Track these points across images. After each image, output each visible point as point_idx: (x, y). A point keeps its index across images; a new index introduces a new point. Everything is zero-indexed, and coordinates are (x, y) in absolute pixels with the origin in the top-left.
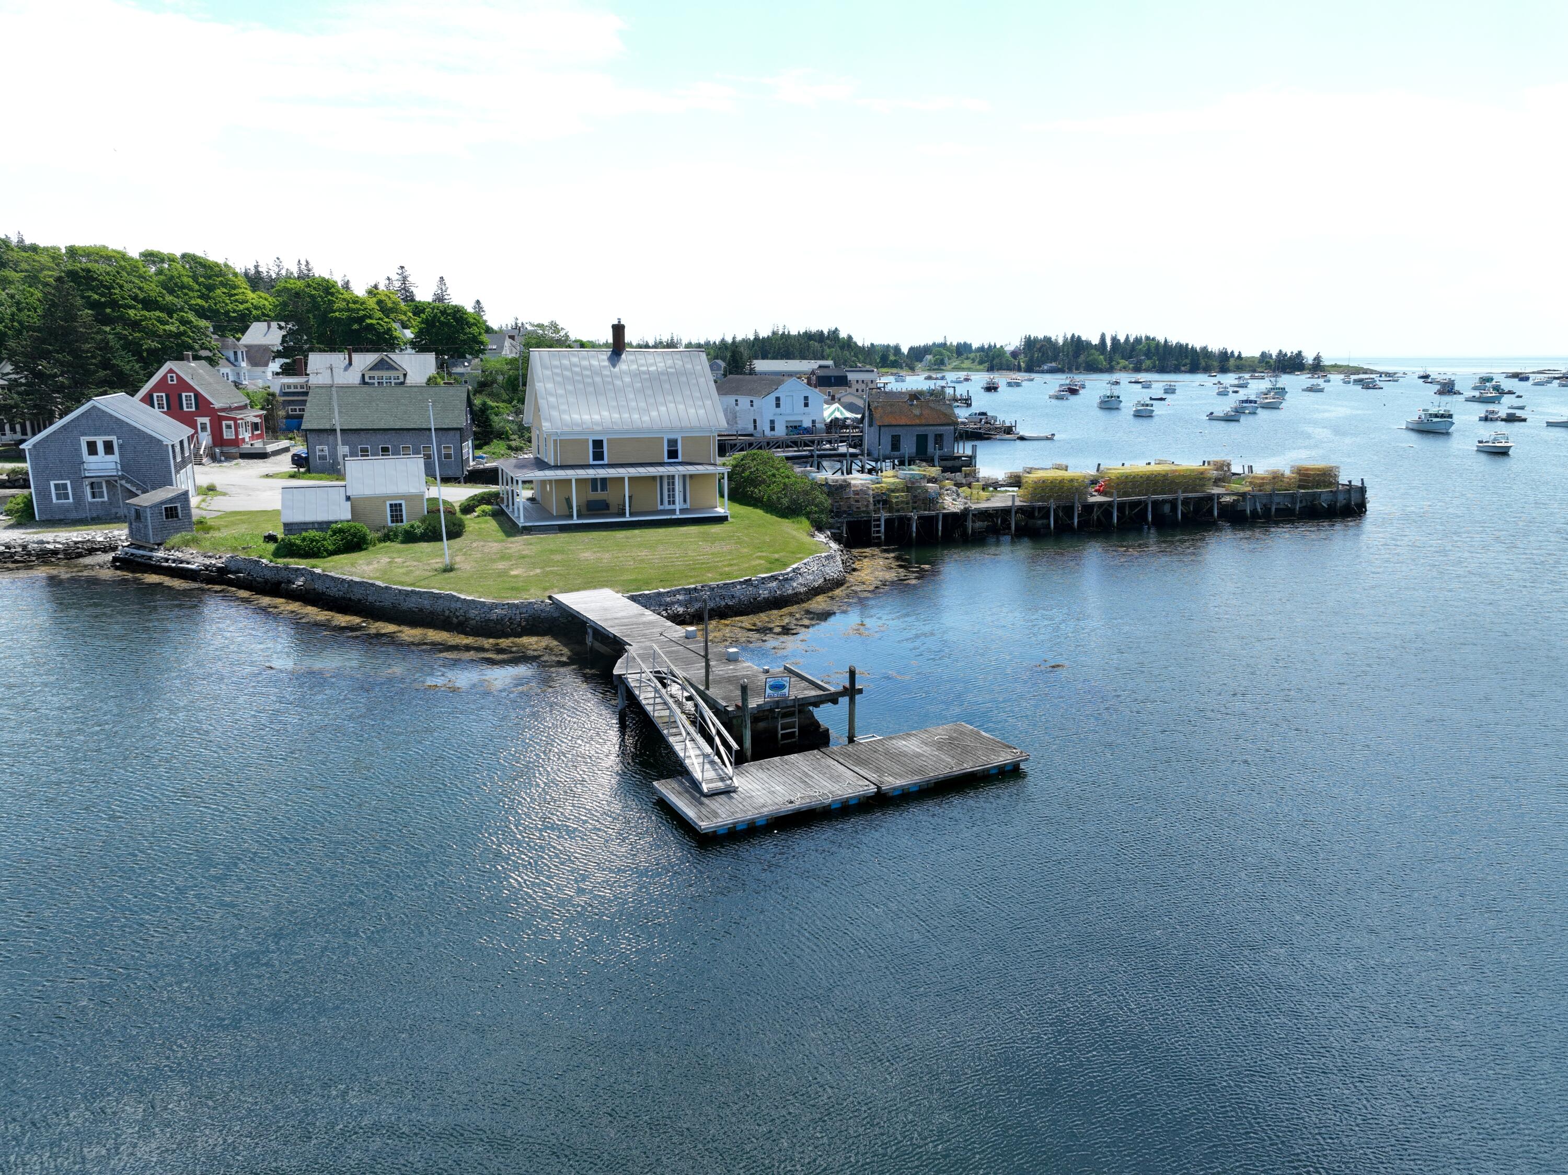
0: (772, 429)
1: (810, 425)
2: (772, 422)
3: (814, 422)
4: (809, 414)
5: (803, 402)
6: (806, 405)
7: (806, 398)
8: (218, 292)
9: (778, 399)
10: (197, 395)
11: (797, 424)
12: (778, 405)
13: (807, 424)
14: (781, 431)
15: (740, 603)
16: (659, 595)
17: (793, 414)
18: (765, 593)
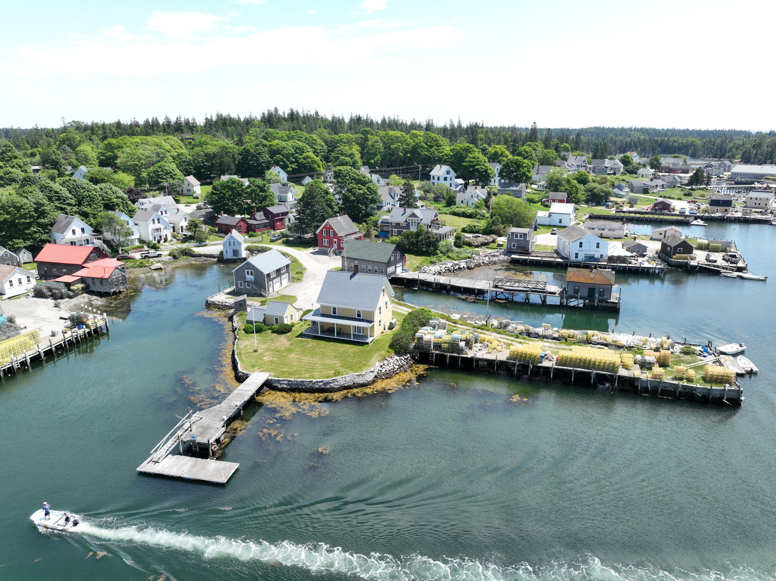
0: (577, 257)
1: (599, 257)
2: (577, 254)
3: (602, 255)
4: (599, 251)
5: (596, 245)
6: (598, 247)
7: (598, 244)
9: (581, 243)
10: (334, 231)
11: (591, 256)
12: (581, 246)
13: (597, 256)
14: (581, 258)
15: (307, 388)
16: (279, 380)
17: (590, 251)
18: (317, 386)
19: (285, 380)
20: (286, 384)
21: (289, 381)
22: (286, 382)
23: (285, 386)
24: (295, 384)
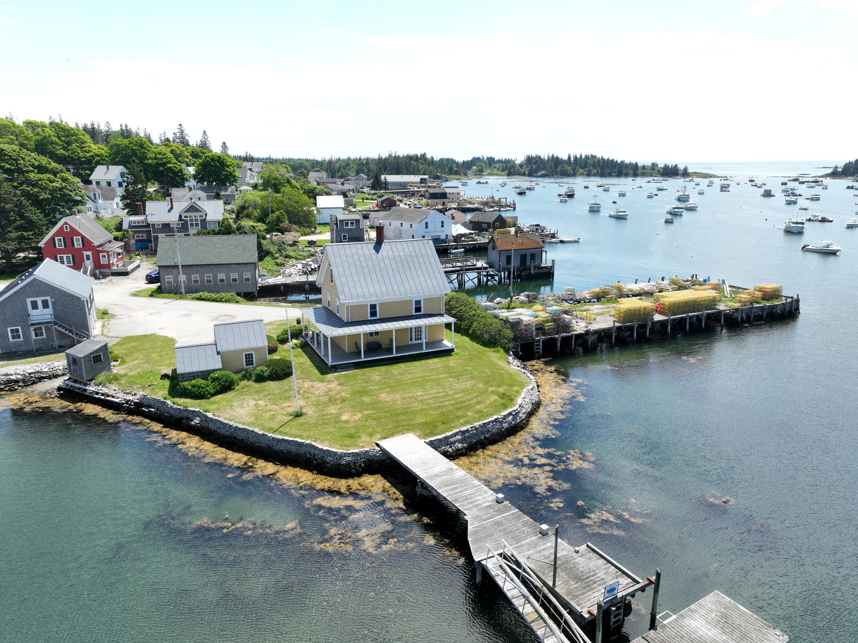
1: (445, 238)
3: (447, 236)
4: (444, 231)
5: (441, 225)
6: (443, 226)
7: (442, 222)
8: (74, 146)
9: (427, 223)
10: (83, 238)
11: (437, 238)
12: (427, 227)
13: (443, 237)
15: (493, 435)
16: (447, 438)
17: (435, 231)
18: (506, 425)
19: (455, 435)
20: (459, 441)
21: (463, 433)
22: (459, 437)
23: (460, 446)
24: (474, 435)
